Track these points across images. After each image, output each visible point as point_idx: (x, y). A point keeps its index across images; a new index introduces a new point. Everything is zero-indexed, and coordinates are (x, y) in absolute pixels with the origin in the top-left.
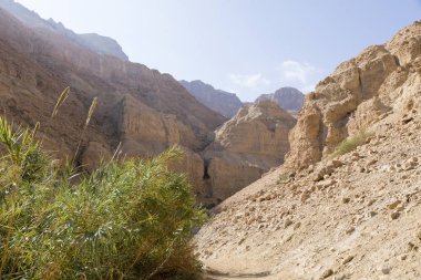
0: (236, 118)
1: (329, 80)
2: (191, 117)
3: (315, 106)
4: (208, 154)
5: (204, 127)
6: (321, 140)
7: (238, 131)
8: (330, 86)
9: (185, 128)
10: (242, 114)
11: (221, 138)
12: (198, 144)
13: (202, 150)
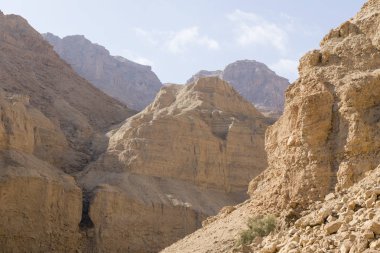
0: (152, 110)
1: (348, 28)
2: (60, 103)
3: (321, 77)
4: (91, 178)
5: (86, 124)
6: (332, 149)
7: (155, 134)
8: (352, 40)
9: (47, 124)
10: (163, 103)
11: (120, 147)
12: (72, 157)
13: (80, 169)
